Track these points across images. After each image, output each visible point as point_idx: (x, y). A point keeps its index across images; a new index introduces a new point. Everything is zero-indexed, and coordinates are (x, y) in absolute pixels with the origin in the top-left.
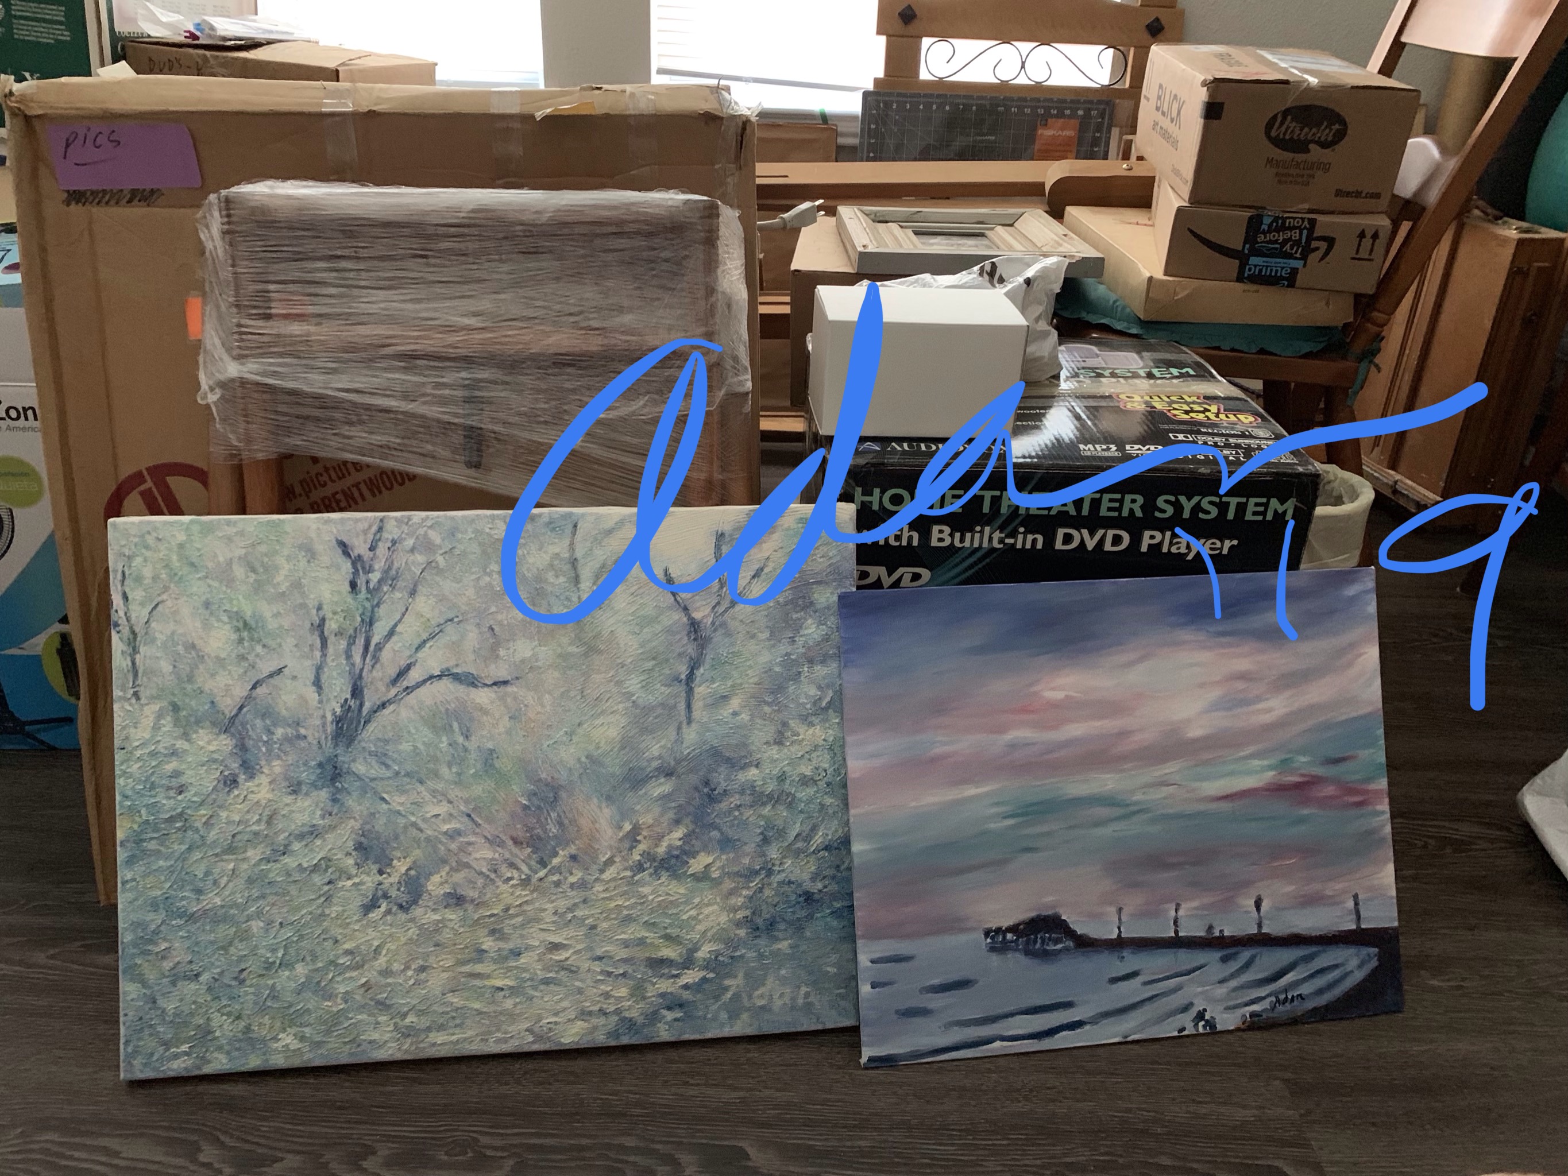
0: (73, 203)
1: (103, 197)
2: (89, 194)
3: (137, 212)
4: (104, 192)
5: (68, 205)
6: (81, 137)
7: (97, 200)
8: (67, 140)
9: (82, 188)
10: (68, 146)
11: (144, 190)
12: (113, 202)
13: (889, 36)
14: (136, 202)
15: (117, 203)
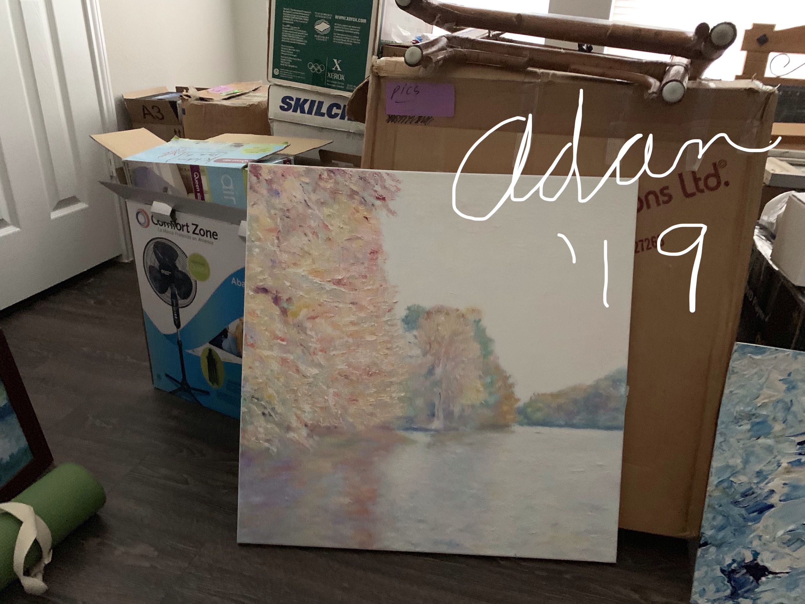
0: (390, 122)
1: (405, 119)
2: (399, 117)
3: (420, 127)
4: (406, 116)
5: (388, 122)
6: (401, 89)
7: (401, 121)
8: (395, 90)
9: (396, 114)
10: (394, 92)
11: (425, 117)
12: (408, 122)
13: (749, 51)
14: (419, 123)
15: (410, 123)
